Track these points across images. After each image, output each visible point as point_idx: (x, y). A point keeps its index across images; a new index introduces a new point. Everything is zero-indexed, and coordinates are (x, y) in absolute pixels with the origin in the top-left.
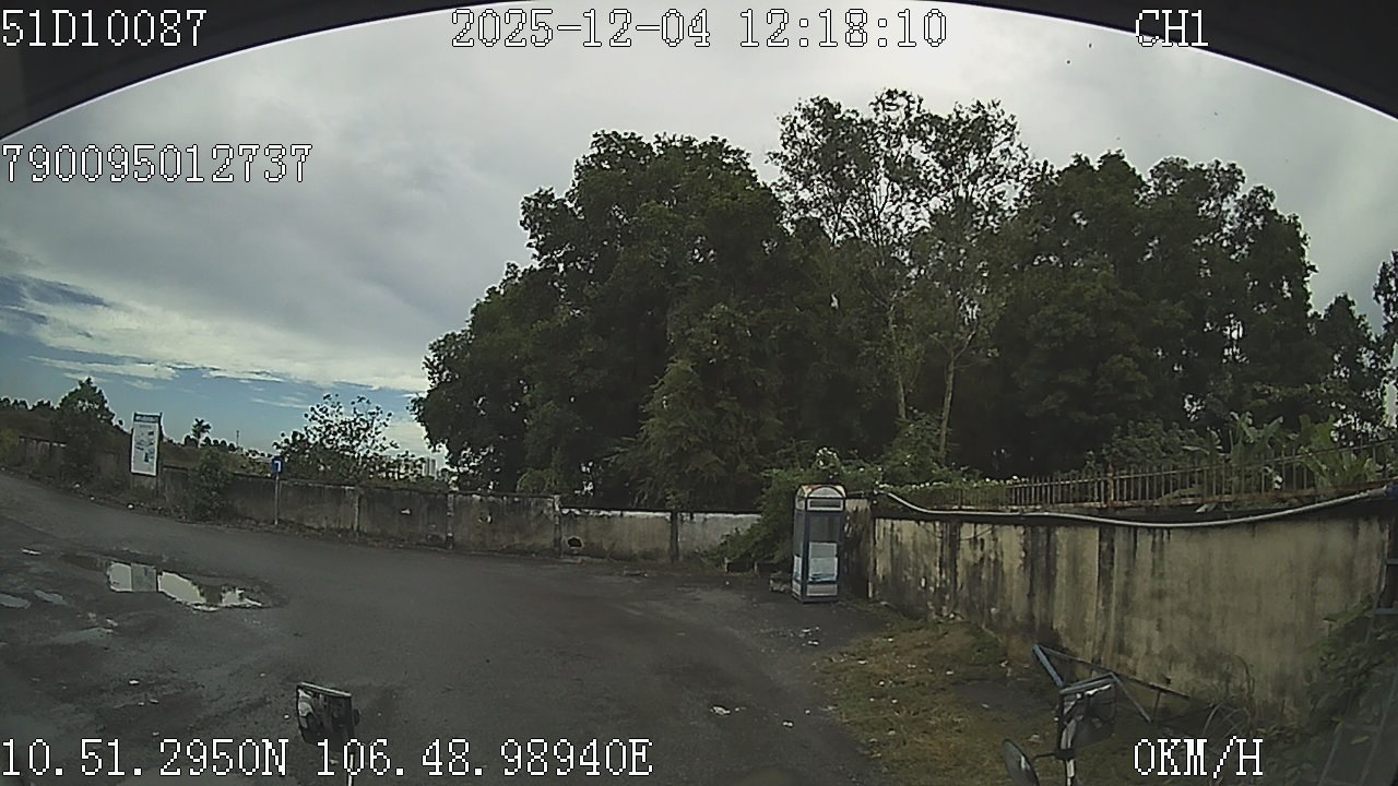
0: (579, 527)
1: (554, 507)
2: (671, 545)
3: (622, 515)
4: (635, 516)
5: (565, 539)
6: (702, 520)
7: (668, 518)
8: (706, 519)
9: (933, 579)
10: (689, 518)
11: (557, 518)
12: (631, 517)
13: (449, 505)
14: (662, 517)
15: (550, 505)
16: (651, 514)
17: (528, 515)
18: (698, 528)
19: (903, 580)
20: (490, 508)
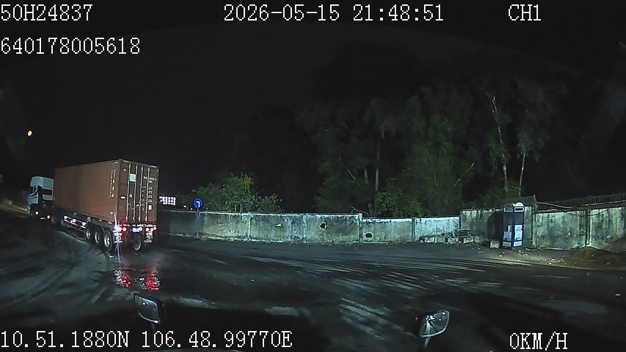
0: (371, 228)
1: (359, 219)
2: (412, 234)
3: (391, 221)
4: (396, 222)
5: (364, 234)
6: (425, 222)
7: (411, 222)
8: (426, 221)
9: (575, 232)
10: (419, 221)
11: (361, 224)
12: (395, 222)
13: (305, 221)
14: (409, 221)
15: (357, 218)
16: (404, 220)
17: (345, 223)
18: (424, 226)
19: (556, 235)
20: (326, 221)
